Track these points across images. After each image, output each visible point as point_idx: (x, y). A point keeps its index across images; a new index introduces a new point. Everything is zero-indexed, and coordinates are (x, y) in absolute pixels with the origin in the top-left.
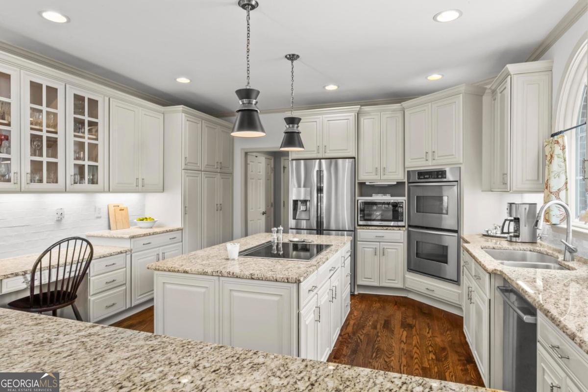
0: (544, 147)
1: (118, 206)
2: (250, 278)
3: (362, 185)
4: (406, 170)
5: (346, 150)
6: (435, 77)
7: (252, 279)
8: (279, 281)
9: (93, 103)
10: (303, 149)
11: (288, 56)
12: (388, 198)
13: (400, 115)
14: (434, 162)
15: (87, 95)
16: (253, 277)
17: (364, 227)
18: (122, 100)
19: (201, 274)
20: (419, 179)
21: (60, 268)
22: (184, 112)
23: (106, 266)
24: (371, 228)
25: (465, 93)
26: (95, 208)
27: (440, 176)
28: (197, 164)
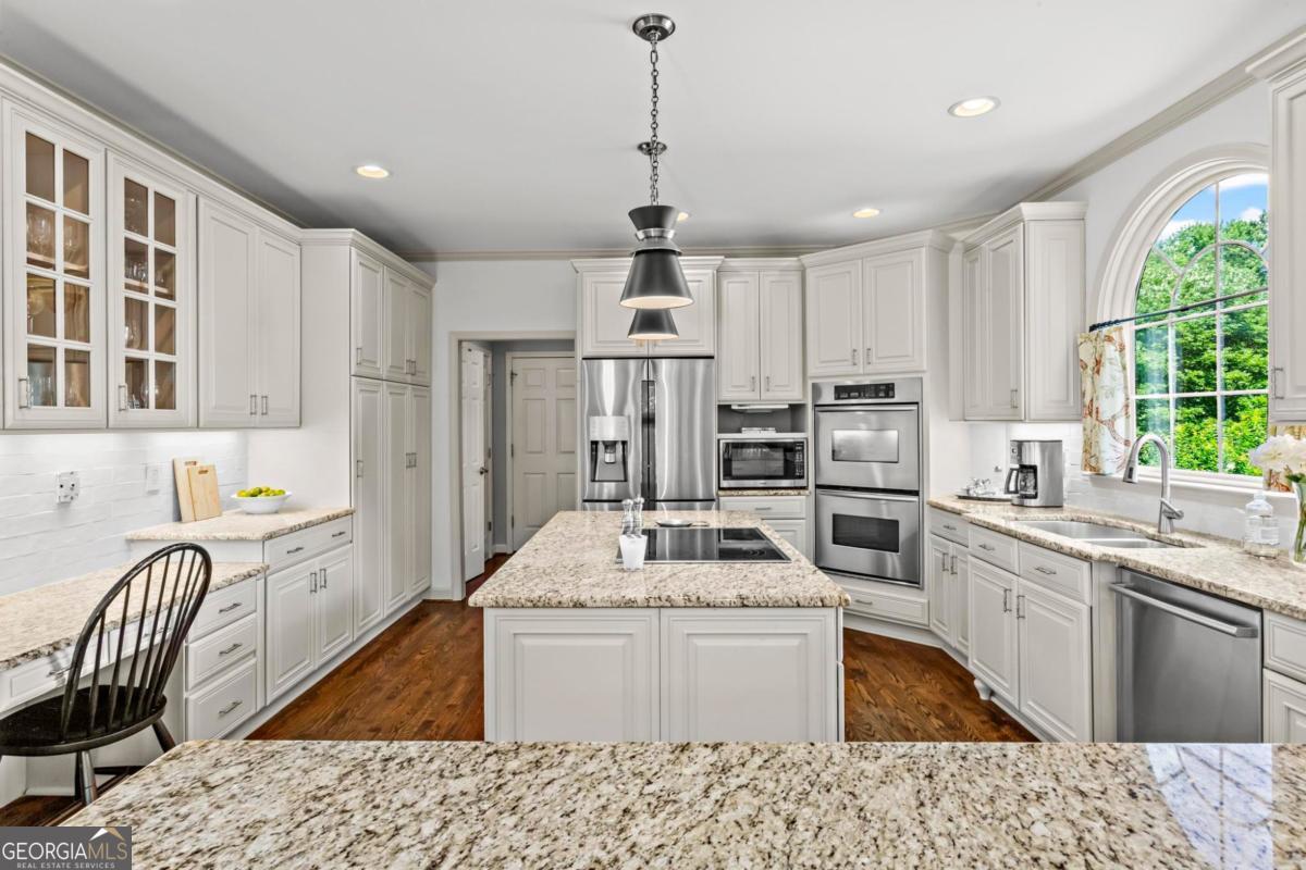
0: (1076, 347)
1: (195, 463)
2: (739, 604)
3: (724, 409)
4: (810, 383)
5: (697, 341)
6: (867, 213)
7: (744, 606)
8: (804, 607)
9: (166, 205)
10: (675, 336)
11: (644, 146)
12: (770, 435)
13: (795, 278)
14: (870, 367)
15: (153, 186)
16: (745, 602)
17: (733, 492)
18: (222, 203)
19: (619, 607)
20: (837, 398)
21: (127, 628)
22: (354, 243)
23: (221, 611)
24: (745, 492)
25: (930, 246)
26: (146, 469)
27: (882, 394)
28: (375, 362)
